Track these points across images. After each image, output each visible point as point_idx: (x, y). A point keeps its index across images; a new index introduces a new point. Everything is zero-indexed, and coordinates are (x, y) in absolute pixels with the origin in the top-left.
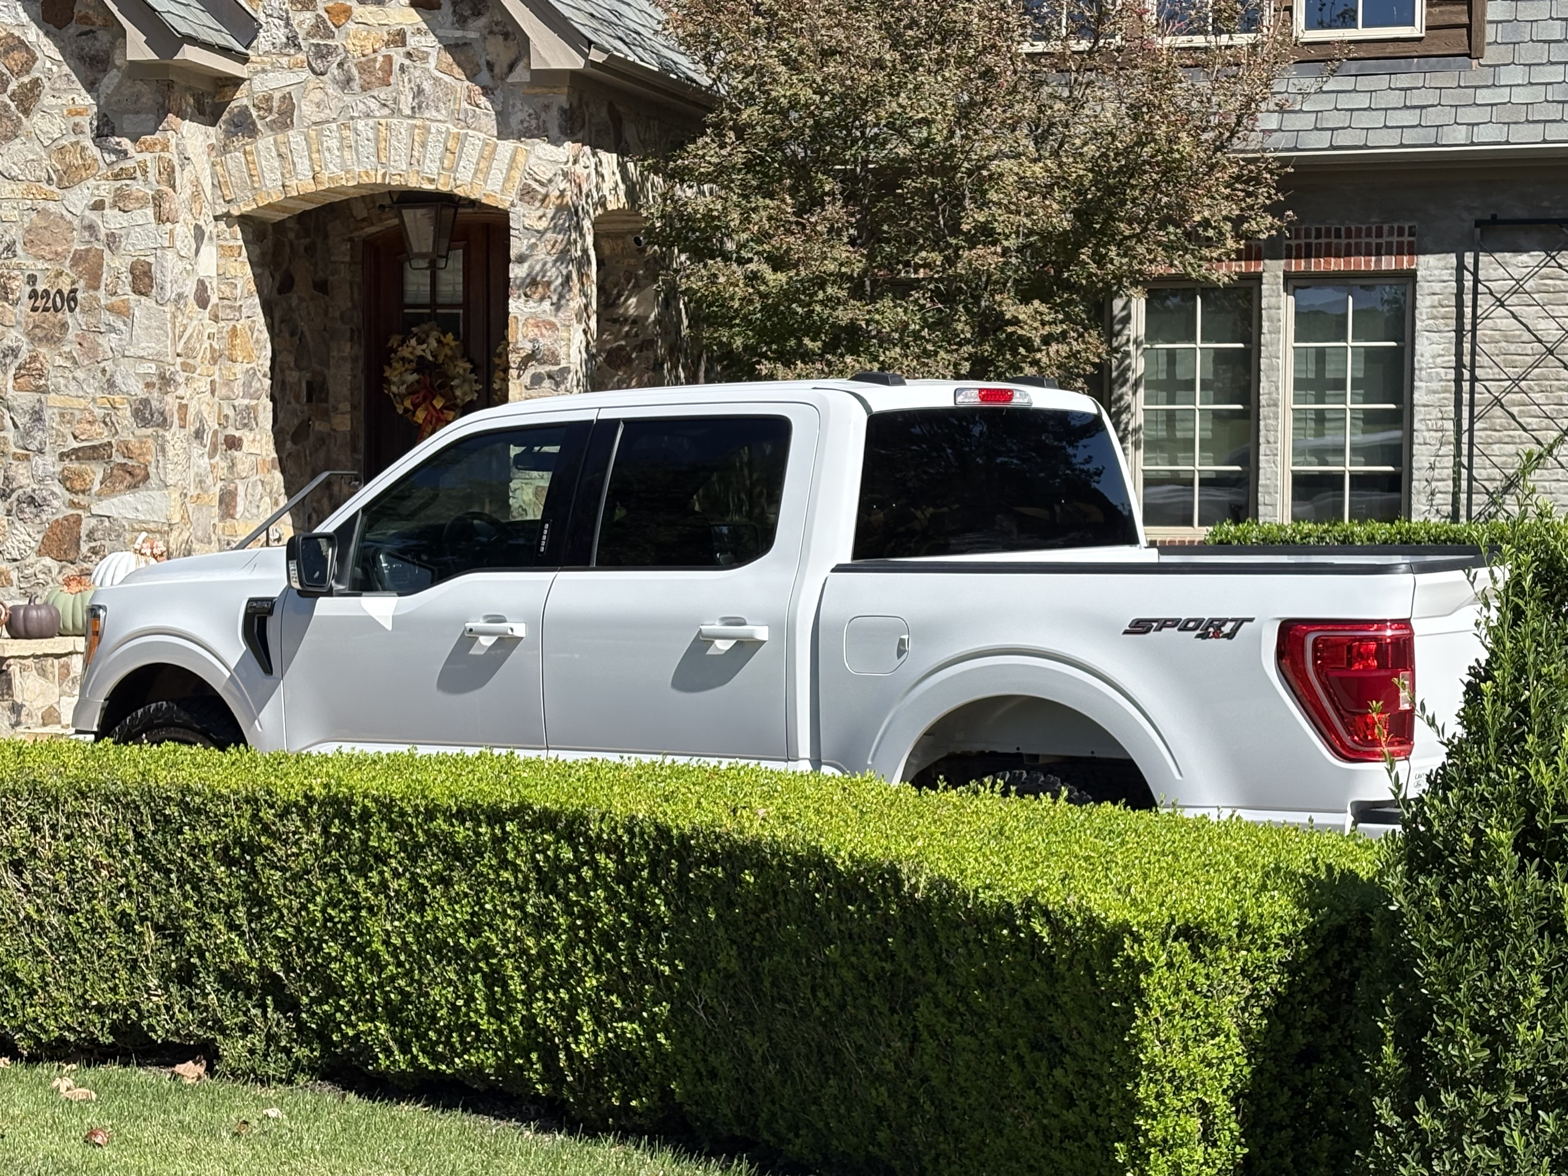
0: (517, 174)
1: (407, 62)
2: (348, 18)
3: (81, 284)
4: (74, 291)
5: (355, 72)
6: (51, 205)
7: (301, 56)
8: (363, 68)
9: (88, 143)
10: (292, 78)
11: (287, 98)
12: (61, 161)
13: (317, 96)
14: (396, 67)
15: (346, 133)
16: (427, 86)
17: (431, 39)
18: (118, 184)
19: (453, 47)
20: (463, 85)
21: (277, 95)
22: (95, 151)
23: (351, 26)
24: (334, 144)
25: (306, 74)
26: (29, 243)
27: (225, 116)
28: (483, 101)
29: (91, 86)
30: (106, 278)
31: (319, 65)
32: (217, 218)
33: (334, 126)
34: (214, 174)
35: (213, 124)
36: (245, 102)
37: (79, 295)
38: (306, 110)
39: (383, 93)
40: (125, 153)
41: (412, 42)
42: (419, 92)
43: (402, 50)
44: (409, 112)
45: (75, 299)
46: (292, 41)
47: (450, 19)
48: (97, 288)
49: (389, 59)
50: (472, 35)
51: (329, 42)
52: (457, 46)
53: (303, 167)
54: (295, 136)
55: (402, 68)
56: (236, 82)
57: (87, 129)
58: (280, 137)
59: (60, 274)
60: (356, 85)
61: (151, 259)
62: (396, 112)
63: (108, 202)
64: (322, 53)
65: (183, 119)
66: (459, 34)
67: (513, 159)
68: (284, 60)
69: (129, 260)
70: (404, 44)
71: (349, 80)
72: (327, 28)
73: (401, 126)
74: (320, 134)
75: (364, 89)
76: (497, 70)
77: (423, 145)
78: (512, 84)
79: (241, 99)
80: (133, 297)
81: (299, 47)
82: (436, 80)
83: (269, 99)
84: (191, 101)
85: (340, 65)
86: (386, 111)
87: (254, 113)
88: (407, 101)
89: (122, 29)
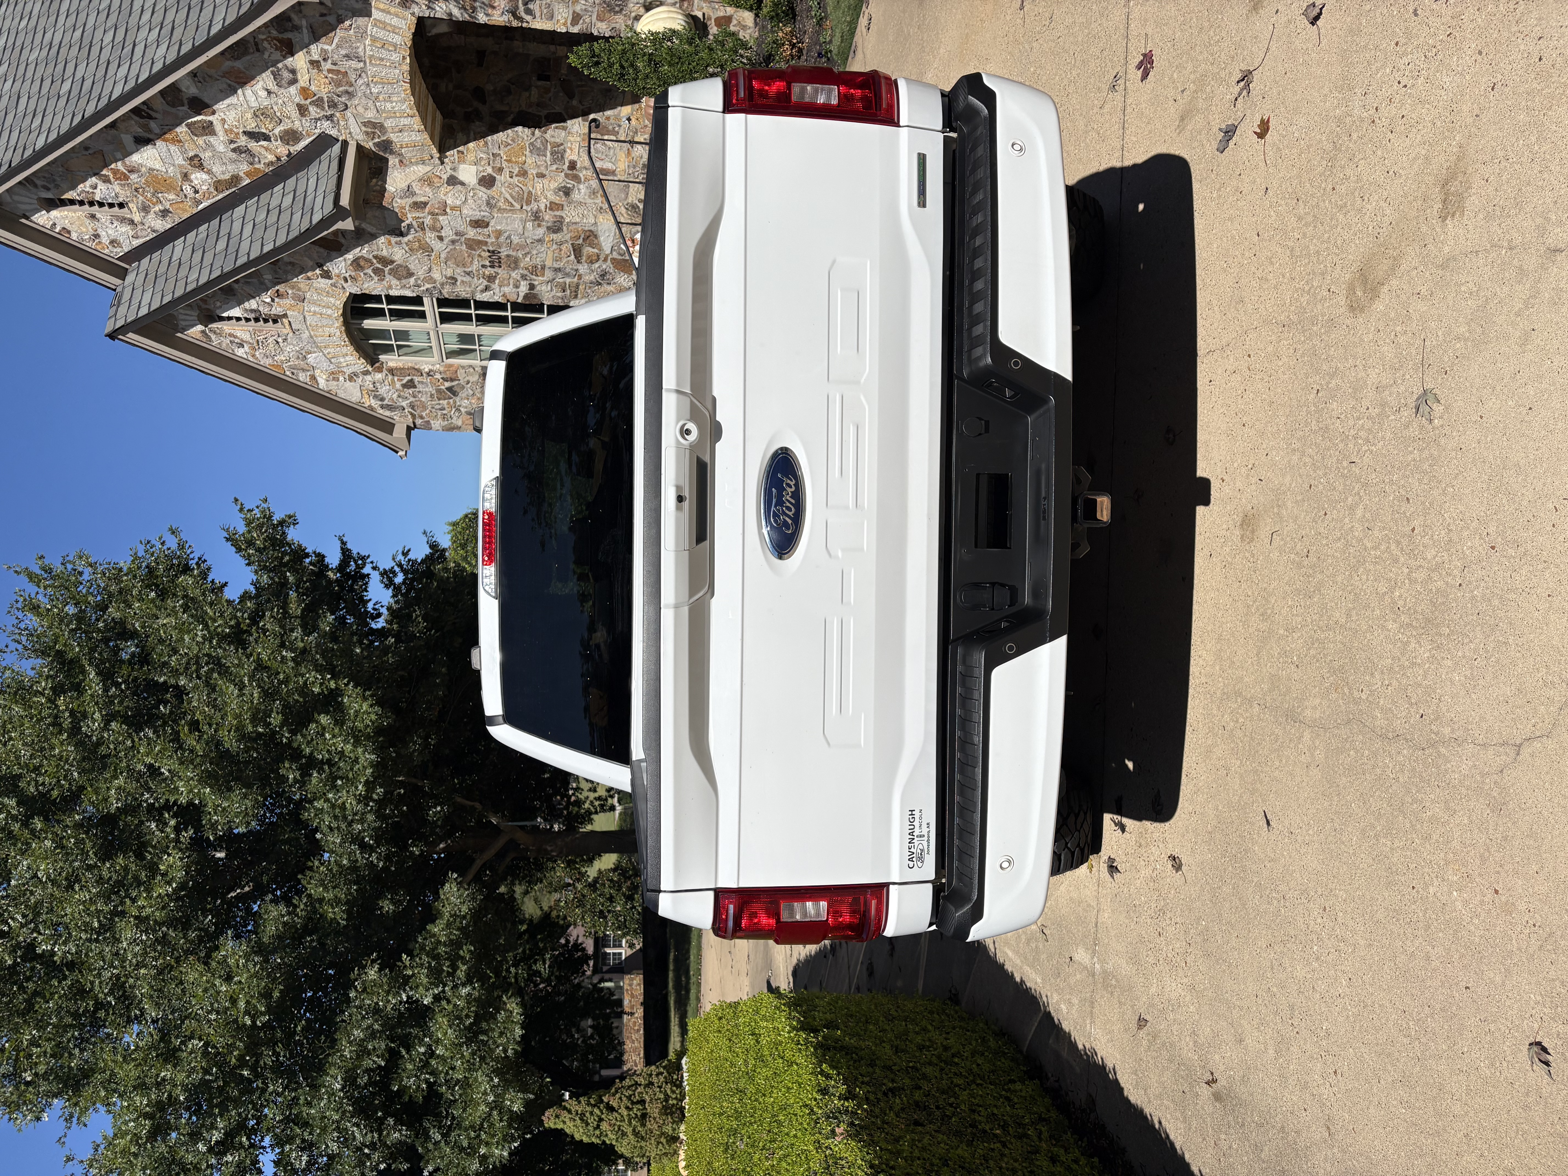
1: (330, 61)
2: (308, 89)
4: (489, 251)
5: (341, 89)
6: (443, 256)
7: (338, 114)
8: (338, 84)
9: (406, 239)
10: (352, 120)
11: (365, 124)
12: (417, 251)
13: (360, 109)
14: (334, 68)
15: (381, 98)
16: (343, 52)
17: (313, 47)
18: (427, 229)
19: (316, 39)
20: (339, 33)
21: (364, 129)
22: (410, 237)
23: (313, 88)
24: (389, 105)
25: (348, 113)
26: (464, 265)
27: (381, 153)
28: (347, 23)
29: (374, 237)
30: (480, 238)
31: (341, 107)
32: (442, 163)
33: (378, 104)
34: (417, 163)
35: (387, 160)
36: (371, 144)
37: (491, 249)
38: (370, 115)
39: (352, 77)
40: (408, 225)
41: (316, 57)
42: (348, 57)
43: (323, 63)
44: (362, 64)
45: (493, 252)
46: (329, 118)
47: (296, 33)
48: (486, 243)
49: (329, 71)
50: (304, 23)
51: (326, 99)
52: (313, 32)
53: (407, 121)
54: (388, 124)
55: (335, 64)
56: (359, 147)
57: (398, 239)
58: (390, 130)
59: (480, 256)
60: (351, 89)
61: (468, 219)
62: (363, 70)
63: (437, 234)
64: (333, 105)
65: (385, 190)
66: (305, 31)
67: (383, 11)
68: (342, 123)
69: (469, 228)
70: (318, 62)
71: (347, 92)
72: (317, 100)
73: (371, 70)
74: (384, 111)
75: (352, 85)
76: (325, 12)
77: (382, 59)
78: (333, 4)
79: (369, 145)
80: (490, 228)
81: (332, 116)
82: (338, 46)
83: (367, 133)
84: (374, 180)
85: (338, 96)
86: (363, 75)
87: (377, 140)
88: (354, 64)
89: (338, 230)
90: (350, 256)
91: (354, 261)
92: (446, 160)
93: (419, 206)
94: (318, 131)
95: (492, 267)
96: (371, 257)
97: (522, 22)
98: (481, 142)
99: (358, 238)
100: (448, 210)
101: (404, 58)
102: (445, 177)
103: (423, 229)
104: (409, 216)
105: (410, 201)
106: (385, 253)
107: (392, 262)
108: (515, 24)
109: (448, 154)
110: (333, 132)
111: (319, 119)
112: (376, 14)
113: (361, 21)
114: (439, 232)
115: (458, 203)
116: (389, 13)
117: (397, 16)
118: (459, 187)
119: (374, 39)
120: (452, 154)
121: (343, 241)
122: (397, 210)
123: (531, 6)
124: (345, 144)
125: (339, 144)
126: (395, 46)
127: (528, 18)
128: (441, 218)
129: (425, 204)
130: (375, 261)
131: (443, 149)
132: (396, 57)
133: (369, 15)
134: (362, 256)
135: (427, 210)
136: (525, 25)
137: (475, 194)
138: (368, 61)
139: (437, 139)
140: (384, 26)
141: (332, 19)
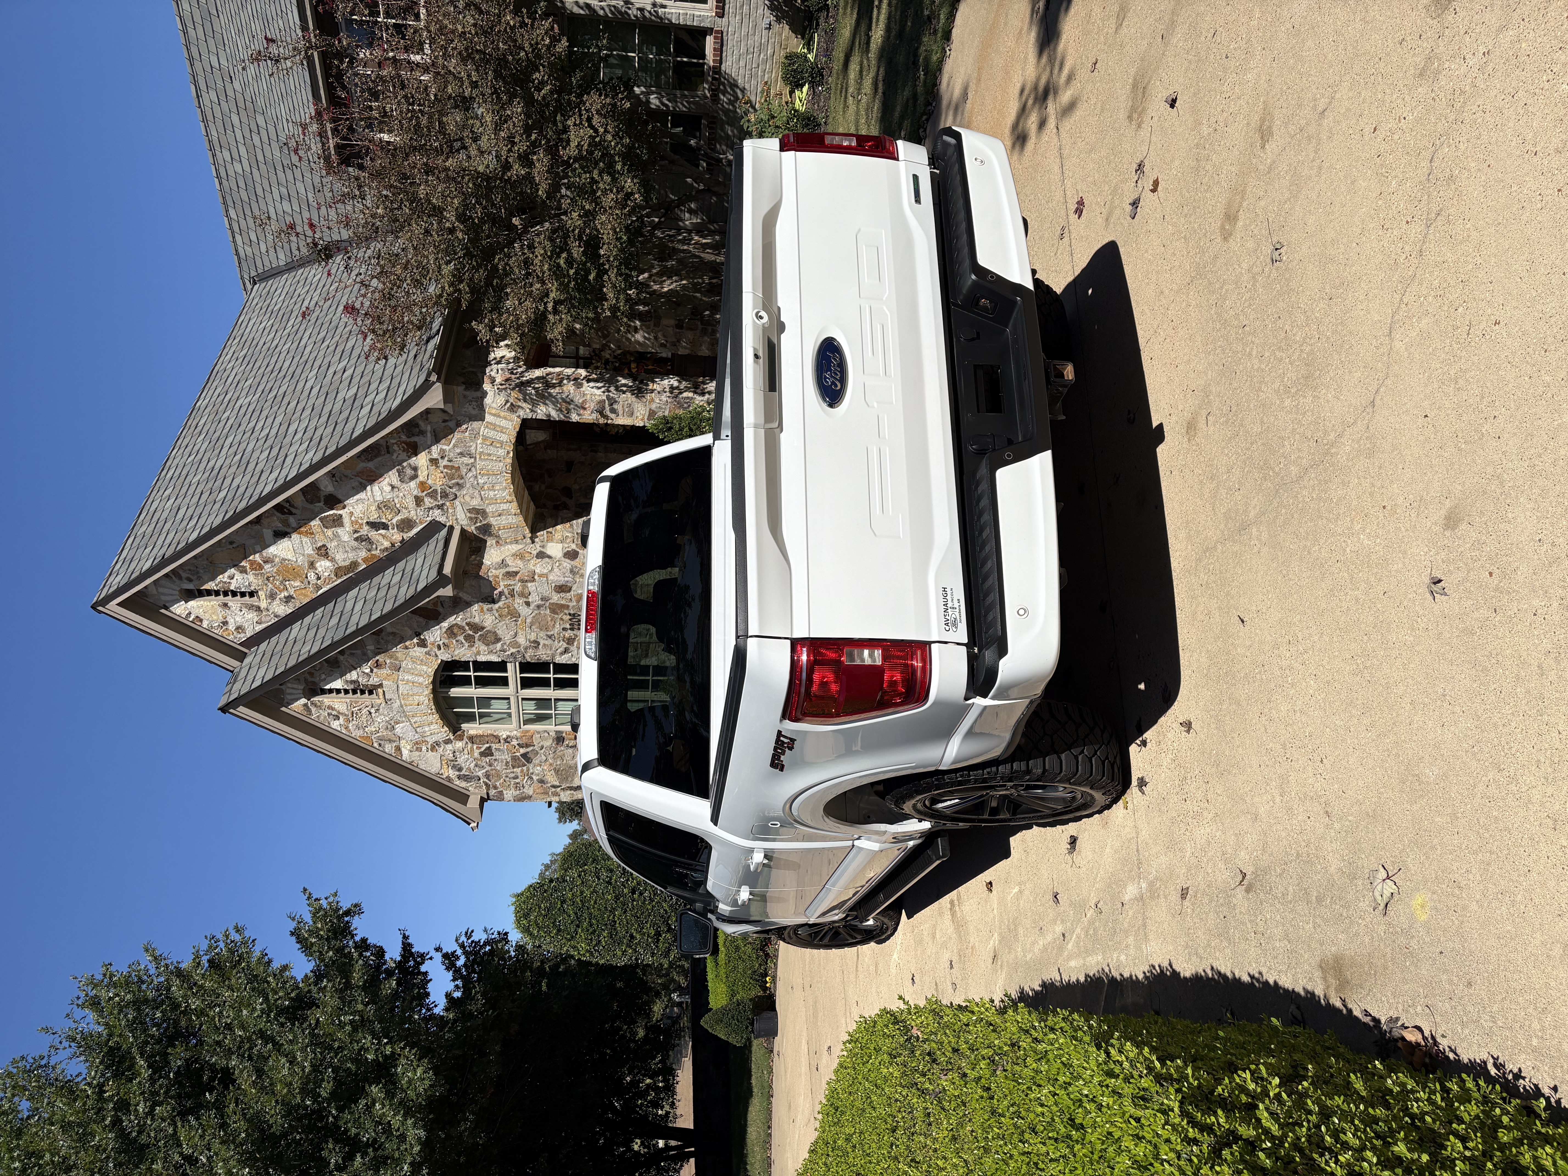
0: (502, 414)
1: (446, 459)
2: (425, 483)
3: (566, 611)
4: (570, 614)
5: (453, 482)
6: (528, 621)
7: (448, 504)
8: (451, 478)
9: (497, 606)
10: (459, 508)
11: (470, 511)
12: (506, 617)
13: (467, 498)
14: (449, 464)
15: (486, 487)
16: (458, 451)
17: (434, 448)
18: (516, 595)
19: (437, 441)
20: (457, 435)
21: (468, 515)
22: (500, 604)
23: (430, 482)
24: (492, 493)
25: (457, 502)
26: (547, 629)
27: (481, 536)
28: (464, 426)
29: (469, 605)
30: (563, 602)
31: (451, 497)
32: (533, 542)
33: (483, 493)
34: (511, 543)
35: (486, 542)
36: (473, 528)
37: (572, 612)
38: (475, 503)
39: (464, 471)
40: (500, 592)
41: (435, 456)
42: (462, 454)
43: (440, 461)
44: (472, 460)
45: (574, 615)
46: (440, 507)
47: (421, 437)
48: (568, 606)
49: (445, 467)
50: (429, 428)
51: (439, 491)
52: (435, 436)
53: (504, 506)
54: (489, 509)
55: (450, 461)
56: (463, 531)
57: (490, 606)
58: (490, 515)
59: (561, 619)
60: (461, 482)
61: (553, 585)
62: (473, 465)
63: (525, 600)
64: (445, 495)
65: (482, 563)
66: (429, 435)
67: (494, 415)
68: (450, 511)
69: (554, 593)
70: (437, 459)
71: (458, 484)
72: (432, 492)
73: (480, 464)
74: (487, 499)
75: (462, 478)
76: (447, 418)
77: (490, 455)
78: (454, 412)
79: (472, 529)
80: (572, 593)
81: (443, 505)
82: (454, 446)
83: (471, 519)
84: (473, 557)
85: (450, 487)
86: (473, 469)
87: (479, 524)
88: (467, 460)
89: (438, 597)
90: (445, 624)
91: (449, 628)
92: (537, 540)
93: (511, 575)
94: (429, 519)
95: (572, 629)
96: (464, 624)
97: (608, 419)
98: (568, 525)
99: (455, 607)
100: (536, 577)
101: (508, 453)
102: (535, 553)
103: (513, 596)
104: (501, 584)
105: (504, 571)
106: (477, 620)
107: (483, 628)
108: (602, 421)
109: (538, 534)
110: (442, 519)
111: (432, 508)
112: (488, 418)
113: (476, 424)
114: (527, 597)
115: (545, 571)
116: (499, 416)
117: (505, 418)
118: (547, 559)
119: (485, 438)
120: (542, 534)
121: (441, 609)
122: (491, 579)
123: (615, 406)
124: (451, 528)
125: (446, 529)
126: (502, 443)
127: (613, 416)
128: (529, 585)
129: (517, 573)
130: (467, 628)
131: (534, 530)
132: (501, 452)
133: (482, 419)
134: (456, 624)
135: (517, 578)
136: (610, 421)
137: (560, 565)
138: (478, 457)
139: (530, 522)
140: (494, 427)
141: (451, 424)
